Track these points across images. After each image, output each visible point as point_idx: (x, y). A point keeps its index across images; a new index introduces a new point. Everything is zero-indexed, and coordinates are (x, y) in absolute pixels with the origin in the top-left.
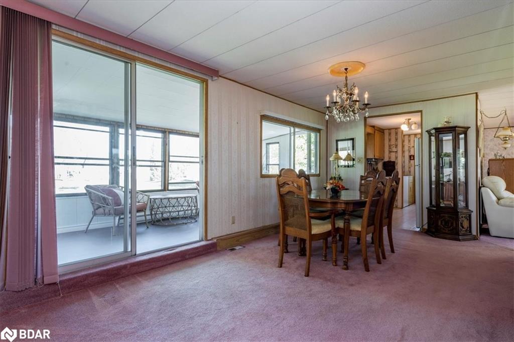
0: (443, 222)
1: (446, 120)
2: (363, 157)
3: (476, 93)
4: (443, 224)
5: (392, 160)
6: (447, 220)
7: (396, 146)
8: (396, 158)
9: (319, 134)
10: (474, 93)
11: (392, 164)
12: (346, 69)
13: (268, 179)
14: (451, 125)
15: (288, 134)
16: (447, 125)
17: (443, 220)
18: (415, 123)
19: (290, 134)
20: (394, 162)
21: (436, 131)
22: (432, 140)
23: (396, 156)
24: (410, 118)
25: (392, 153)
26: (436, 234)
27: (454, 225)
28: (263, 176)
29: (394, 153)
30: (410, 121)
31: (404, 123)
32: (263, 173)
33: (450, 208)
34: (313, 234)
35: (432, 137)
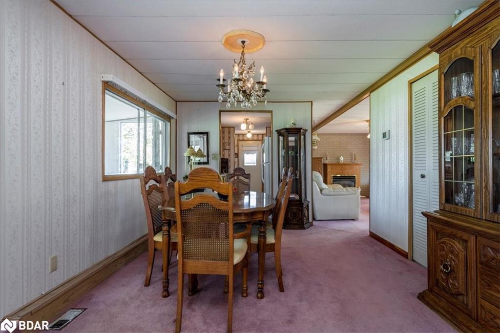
0: (292, 214)
1: (292, 122)
2: (218, 153)
3: (312, 102)
4: (292, 216)
5: (225, 158)
6: (295, 212)
7: (229, 144)
8: (229, 155)
9: (169, 123)
10: (309, 102)
11: (225, 161)
12: (243, 42)
13: (114, 182)
14: (297, 127)
15: (135, 118)
16: (294, 127)
17: (292, 212)
18: (252, 124)
19: (139, 118)
20: (227, 159)
21: (286, 132)
22: (280, 139)
23: (229, 153)
24: (247, 118)
25: (225, 151)
26: (287, 226)
27: (300, 216)
28: (106, 179)
29: (228, 150)
30: (248, 121)
31: (244, 122)
32: (105, 174)
33: (297, 201)
34: (236, 264)
35: (280, 137)
